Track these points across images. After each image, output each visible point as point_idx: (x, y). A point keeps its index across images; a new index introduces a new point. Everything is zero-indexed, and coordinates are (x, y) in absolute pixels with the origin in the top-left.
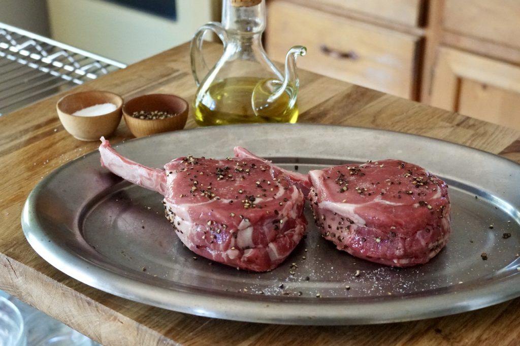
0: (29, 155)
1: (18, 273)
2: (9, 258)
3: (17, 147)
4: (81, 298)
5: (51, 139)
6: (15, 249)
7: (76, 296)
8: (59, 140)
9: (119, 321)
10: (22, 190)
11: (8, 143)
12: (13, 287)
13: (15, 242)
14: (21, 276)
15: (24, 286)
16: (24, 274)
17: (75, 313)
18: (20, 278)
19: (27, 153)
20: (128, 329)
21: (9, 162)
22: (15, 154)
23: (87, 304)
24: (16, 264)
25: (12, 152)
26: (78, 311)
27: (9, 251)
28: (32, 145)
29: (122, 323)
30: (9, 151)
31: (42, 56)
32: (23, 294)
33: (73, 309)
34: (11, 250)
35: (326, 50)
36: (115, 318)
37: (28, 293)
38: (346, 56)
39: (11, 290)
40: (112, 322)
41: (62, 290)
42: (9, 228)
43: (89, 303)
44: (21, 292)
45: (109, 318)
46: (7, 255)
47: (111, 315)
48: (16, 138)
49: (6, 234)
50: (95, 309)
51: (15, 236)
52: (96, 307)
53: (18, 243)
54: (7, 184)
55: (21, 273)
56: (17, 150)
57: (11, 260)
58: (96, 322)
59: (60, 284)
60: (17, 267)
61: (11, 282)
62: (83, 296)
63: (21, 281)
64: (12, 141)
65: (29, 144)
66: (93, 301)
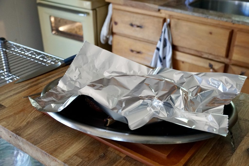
0: (28, 93)
1: (20, 141)
2: (17, 135)
3: (24, 90)
4: (43, 152)
5: (36, 87)
6: (19, 131)
7: (41, 151)
8: (40, 87)
9: (57, 161)
10: (25, 107)
11: (21, 88)
12: (19, 145)
13: (20, 129)
14: (21, 142)
15: (23, 146)
16: (22, 141)
17: (41, 157)
18: (21, 143)
19: (28, 92)
20: (61, 165)
21: (20, 96)
22: (23, 92)
23: (45, 154)
24: (19, 137)
25: (22, 92)
26: (42, 157)
27: (17, 132)
28: (30, 89)
29: (58, 162)
30: (21, 91)
31: (36, 56)
32: (22, 149)
33: (40, 156)
34: (18, 132)
35: (132, 51)
36: (56, 161)
37: (24, 148)
38: (138, 52)
39: (18, 146)
40: (55, 162)
41: (36, 148)
42: (18, 122)
43: (46, 154)
44: (22, 148)
45: (54, 160)
46: (16, 134)
47: (54, 159)
48: (24, 87)
49: (16, 125)
50: (48, 156)
51: (20, 126)
52: (49, 156)
53: (21, 129)
54: (19, 104)
55: (21, 141)
56: (24, 91)
57: (18, 136)
58: (49, 161)
59: (35, 146)
60: (20, 139)
61: (18, 144)
62: (44, 151)
63: (21, 144)
64: (22, 88)
65: (29, 89)
66: (47, 154)
